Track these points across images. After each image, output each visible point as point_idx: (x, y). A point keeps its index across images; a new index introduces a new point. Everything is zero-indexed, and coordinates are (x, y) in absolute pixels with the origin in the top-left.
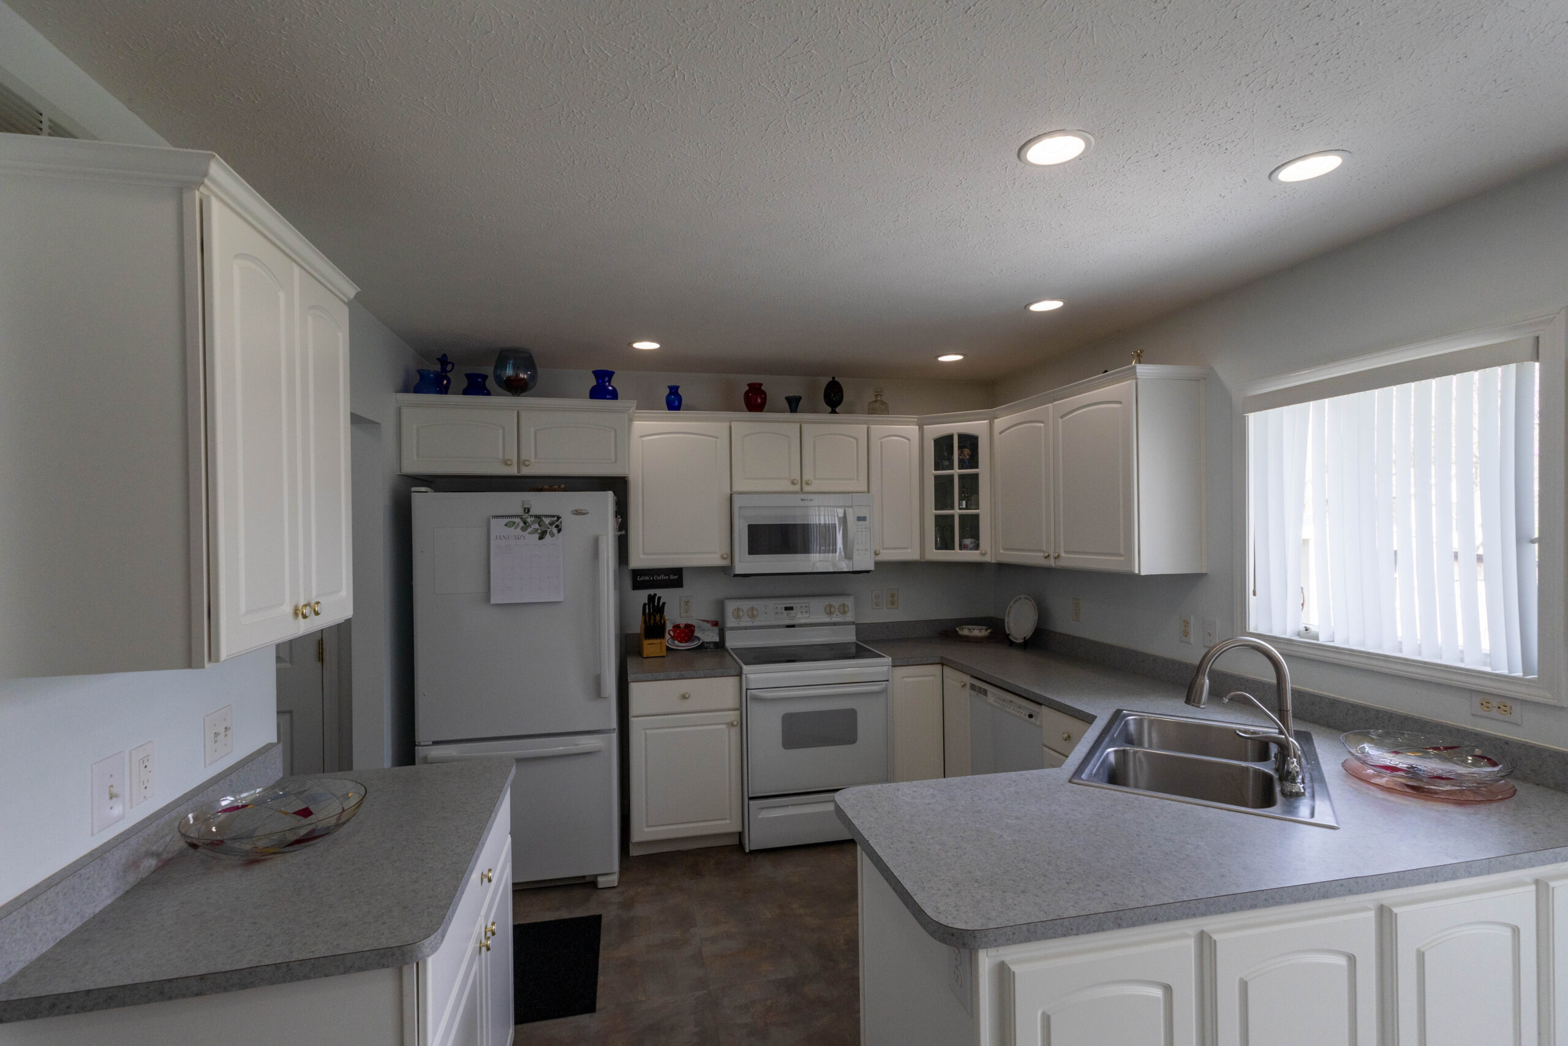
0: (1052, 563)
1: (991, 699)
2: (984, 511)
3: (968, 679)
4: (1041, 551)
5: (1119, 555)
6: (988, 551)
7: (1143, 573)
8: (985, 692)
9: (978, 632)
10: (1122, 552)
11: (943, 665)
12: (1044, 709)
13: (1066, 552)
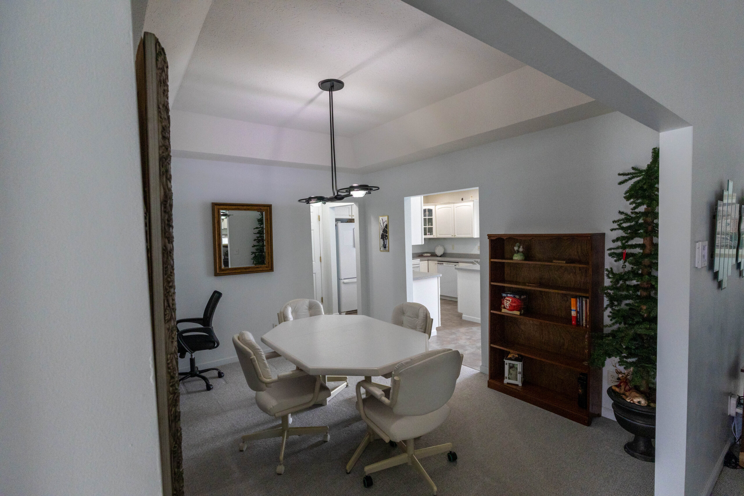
0: (453, 237)
1: (444, 265)
2: (434, 226)
3: (437, 262)
4: (451, 235)
5: (470, 234)
6: (435, 235)
7: (475, 237)
8: (442, 264)
9: (429, 255)
10: (471, 234)
11: (428, 260)
12: (460, 263)
13: (457, 234)
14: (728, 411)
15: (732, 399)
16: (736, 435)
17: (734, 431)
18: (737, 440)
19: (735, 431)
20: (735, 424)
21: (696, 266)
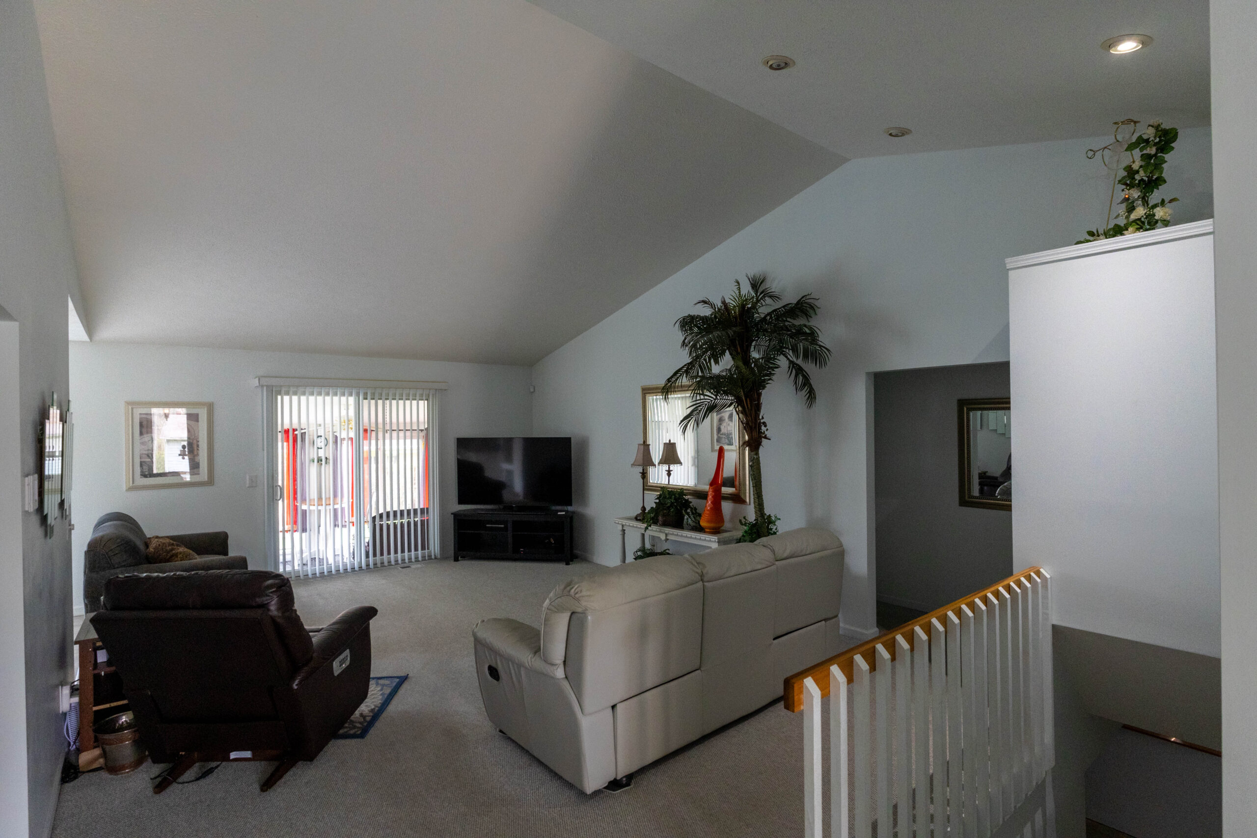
14: (59, 708)
15: (64, 687)
16: (70, 739)
17: (67, 734)
18: (72, 743)
19: (69, 737)
20: (67, 725)
21: (27, 509)
